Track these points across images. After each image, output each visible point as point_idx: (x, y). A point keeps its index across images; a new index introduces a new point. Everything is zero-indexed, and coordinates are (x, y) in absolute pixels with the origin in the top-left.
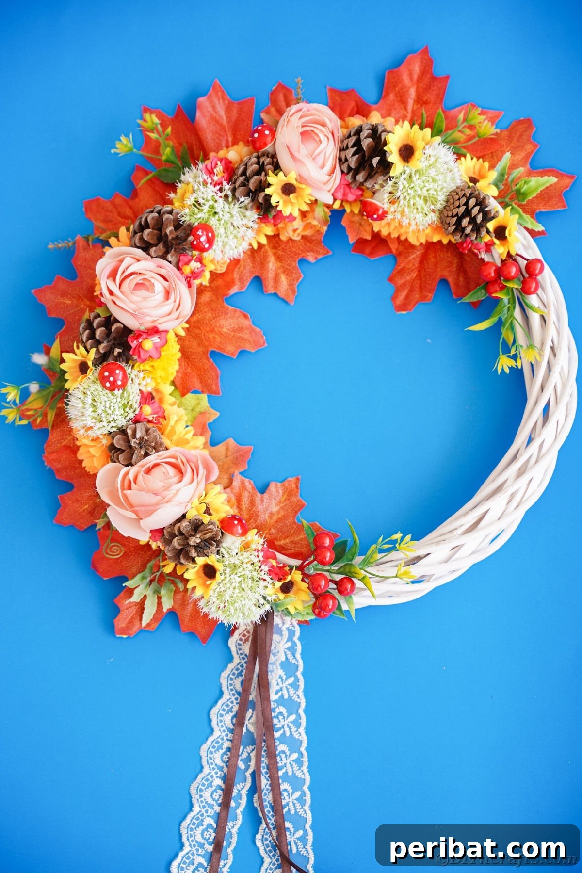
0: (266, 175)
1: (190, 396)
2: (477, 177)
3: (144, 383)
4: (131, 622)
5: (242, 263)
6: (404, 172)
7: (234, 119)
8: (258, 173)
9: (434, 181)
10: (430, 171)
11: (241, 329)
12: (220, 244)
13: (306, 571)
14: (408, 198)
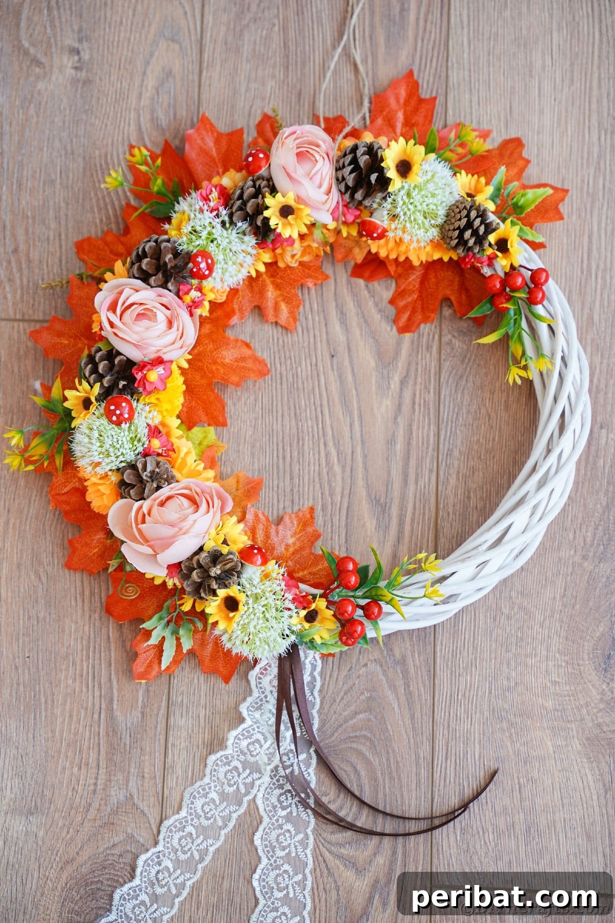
0: (263, 197)
1: (196, 430)
2: (473, 193)
3: (151, 415)
4: (150, 666)
5: (240, 293)
6: (403, 187)
7: (223, 151)
8: (255, 196)
9: (433, 195)
10: (429, 186)
11: (243, 359)
12: (220, 271)
13: (330, 599)
14: (408, 213)
